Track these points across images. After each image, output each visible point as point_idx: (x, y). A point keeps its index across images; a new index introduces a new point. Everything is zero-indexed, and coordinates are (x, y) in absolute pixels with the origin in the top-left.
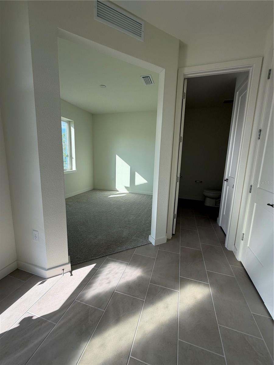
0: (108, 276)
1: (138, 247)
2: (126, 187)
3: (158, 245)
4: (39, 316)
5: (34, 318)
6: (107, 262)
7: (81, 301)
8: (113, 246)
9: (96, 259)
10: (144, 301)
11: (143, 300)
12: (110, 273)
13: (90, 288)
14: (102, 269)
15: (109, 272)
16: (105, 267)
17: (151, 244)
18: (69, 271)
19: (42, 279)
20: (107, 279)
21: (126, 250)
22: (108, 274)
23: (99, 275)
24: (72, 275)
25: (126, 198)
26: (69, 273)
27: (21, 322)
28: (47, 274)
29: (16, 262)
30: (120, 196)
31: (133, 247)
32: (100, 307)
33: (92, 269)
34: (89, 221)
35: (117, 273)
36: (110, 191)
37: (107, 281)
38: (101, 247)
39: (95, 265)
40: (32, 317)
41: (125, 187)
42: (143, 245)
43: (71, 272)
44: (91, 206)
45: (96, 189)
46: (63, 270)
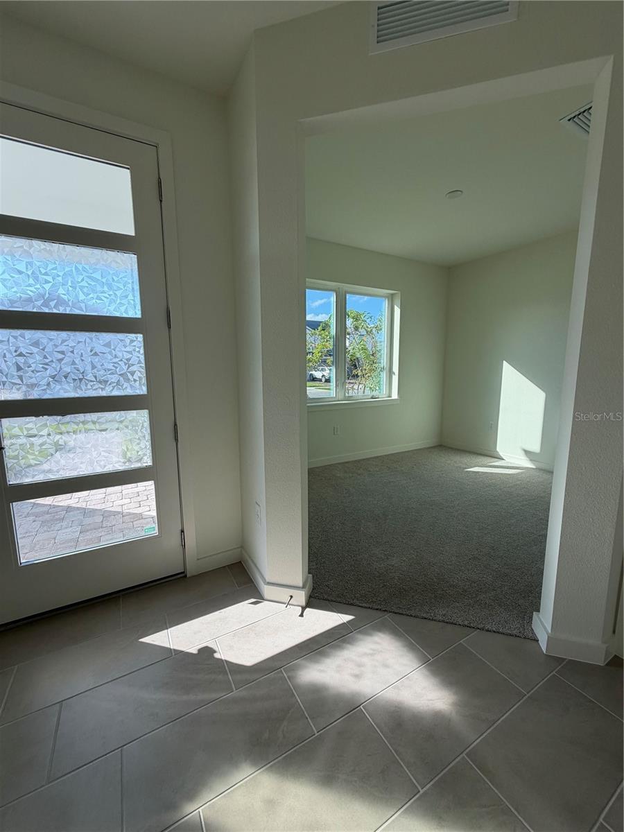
0: (365, 660)
1: (482, 629)
2: (527, 452)
3: (564, 659)
4: (223, 659)
5: (217, 655)
6: (381, 627)
7: (288, 677)
8: (413, 597)
9: (362, 607)
10: (422, 792)
11: (420, 788)
12: (372, 655)
13: (317, 662)
14: (360, 636)
15: (371, 652)
16: (370, 635)
17: (534, 643)
18: (300, 604)
19: (258, 597)
20: (360, 665)
21: (443, 621)
22: (366, 654)
23: (348, 646)
24: (302, 615)
25: (518, 482)
26: (300, 608)
27: (202, 648)
28: (267, 591)
29: (239, 549)
30: (504, 472)
31: (466, 623)
32: (312, 718)
33: (340, 625)
34: (390, 517)
35: (386, 666)
36: (479, 457)
37: (356, 671)
38: (385, 585)
39: (350, 617)
40: (215, 652)
41: (523, 452)
42: (505, 631)
43: (304, 609)
44: (412, 484)
45: (445, 446)
46: (291, 597)
